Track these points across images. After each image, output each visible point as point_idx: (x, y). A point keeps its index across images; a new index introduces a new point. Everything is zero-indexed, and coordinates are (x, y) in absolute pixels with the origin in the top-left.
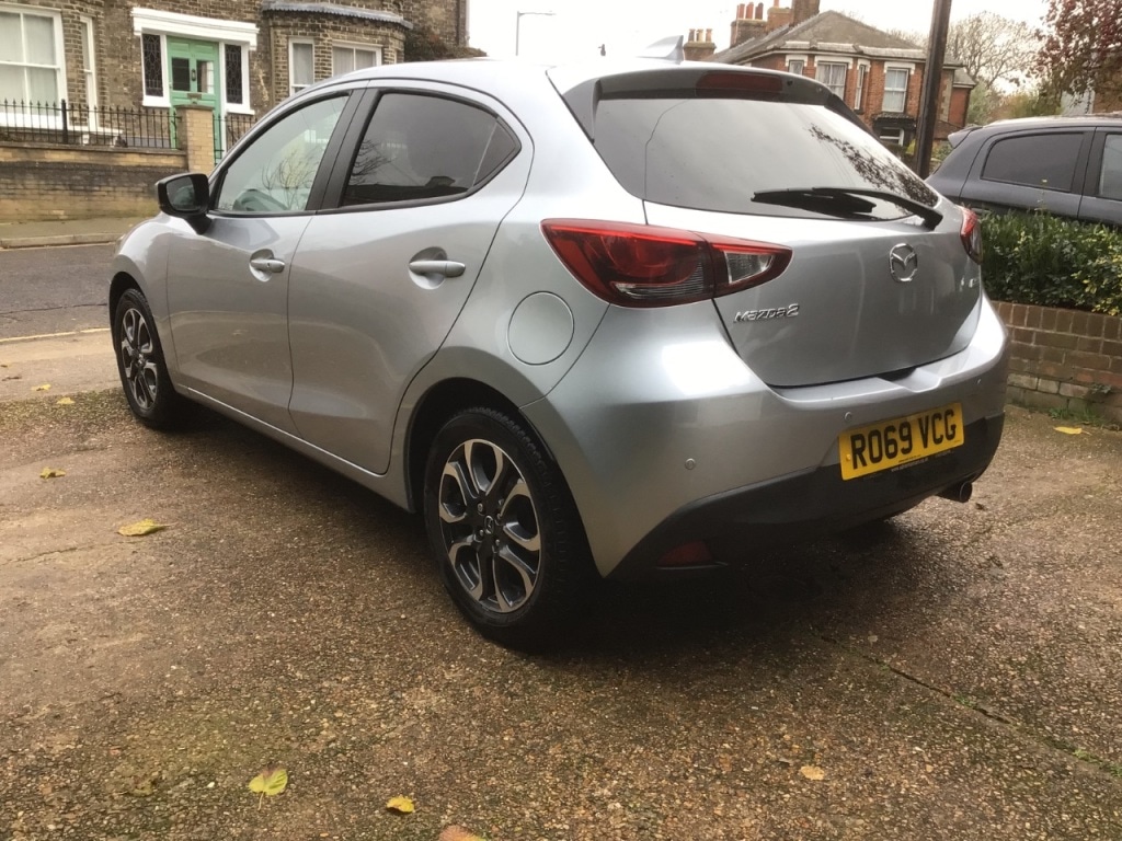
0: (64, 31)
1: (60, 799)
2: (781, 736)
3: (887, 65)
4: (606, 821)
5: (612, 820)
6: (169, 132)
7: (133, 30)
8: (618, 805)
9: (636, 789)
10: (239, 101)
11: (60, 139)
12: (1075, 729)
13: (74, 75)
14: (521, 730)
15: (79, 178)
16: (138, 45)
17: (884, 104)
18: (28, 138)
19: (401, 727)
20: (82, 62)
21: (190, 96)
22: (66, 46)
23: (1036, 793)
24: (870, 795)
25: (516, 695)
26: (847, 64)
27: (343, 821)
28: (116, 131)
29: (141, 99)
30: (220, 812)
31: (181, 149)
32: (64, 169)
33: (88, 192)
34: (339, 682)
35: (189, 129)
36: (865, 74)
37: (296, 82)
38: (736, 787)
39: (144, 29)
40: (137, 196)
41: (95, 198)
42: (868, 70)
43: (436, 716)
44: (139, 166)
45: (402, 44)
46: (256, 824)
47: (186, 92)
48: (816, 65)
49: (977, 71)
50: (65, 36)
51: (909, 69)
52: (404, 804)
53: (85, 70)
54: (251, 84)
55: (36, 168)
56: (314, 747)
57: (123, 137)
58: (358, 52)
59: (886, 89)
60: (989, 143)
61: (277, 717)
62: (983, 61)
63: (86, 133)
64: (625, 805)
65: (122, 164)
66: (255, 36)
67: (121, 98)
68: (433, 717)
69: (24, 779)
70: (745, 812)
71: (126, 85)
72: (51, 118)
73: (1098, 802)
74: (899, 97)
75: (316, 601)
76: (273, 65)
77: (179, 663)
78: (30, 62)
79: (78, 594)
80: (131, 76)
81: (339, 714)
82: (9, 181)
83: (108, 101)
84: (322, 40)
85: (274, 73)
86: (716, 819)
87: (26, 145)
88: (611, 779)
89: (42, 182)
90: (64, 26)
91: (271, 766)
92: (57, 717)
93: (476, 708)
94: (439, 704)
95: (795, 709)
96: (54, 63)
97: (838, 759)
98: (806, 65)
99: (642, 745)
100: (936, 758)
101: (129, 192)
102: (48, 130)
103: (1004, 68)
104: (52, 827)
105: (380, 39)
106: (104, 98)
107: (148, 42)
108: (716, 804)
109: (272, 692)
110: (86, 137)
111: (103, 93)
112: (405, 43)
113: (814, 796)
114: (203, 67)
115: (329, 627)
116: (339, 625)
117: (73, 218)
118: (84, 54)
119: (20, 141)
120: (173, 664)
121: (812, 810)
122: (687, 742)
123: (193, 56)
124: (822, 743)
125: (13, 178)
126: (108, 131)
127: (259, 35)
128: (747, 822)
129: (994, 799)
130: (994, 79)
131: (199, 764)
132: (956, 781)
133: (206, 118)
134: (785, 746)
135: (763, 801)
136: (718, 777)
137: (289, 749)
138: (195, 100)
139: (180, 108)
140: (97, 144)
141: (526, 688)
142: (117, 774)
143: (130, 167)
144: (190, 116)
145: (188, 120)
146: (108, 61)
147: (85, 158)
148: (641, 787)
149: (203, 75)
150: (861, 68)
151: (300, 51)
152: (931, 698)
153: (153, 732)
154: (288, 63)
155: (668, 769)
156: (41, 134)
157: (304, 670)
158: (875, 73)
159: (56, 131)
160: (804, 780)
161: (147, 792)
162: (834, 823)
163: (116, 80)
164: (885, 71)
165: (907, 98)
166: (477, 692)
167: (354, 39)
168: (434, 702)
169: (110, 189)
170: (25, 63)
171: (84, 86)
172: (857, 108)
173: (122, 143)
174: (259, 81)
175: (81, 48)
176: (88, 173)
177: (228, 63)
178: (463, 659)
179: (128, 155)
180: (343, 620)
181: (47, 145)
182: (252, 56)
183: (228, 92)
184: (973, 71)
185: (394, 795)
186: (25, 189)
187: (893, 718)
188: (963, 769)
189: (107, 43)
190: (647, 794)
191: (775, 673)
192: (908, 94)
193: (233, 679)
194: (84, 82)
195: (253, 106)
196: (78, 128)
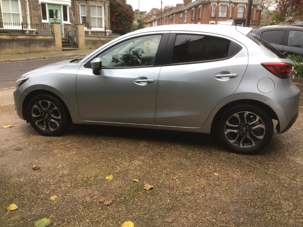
0: (21, 3)
1: (69, 181)
2: (210, 168)
3: (238, 5)
4: (176, 183)
5: (177, 182)
6: (49, 29)
7: (38, 3)
8: (178, 180)
9: (181, 177)
10: (67, 20)
11: (21, 32)
12: (270, 166)
13: (24, 15)
14: (157, 168)
15: (27, 42)
16: (40, 7)
17: (238, 15)
18: (13, 32)
19: (133, 167)
20: (26, 12)
21: (54, 20)
22: (21, 7)
23: (261, 177)
24: (227, 178)
25: (156, 161)
26: (228, 5)
27: (125, 183)
28: (36, 30)
29: (41, 21)
30: (101, 182)
31: (53, 34)
32: (23, 40)
33: (29, 46)
34: (119, 160)
35: (55, 29)
36: (233, 7)
37: (81, 15)
38: (201, 177)
39: (41, 2)
40: (42, 47)
41: (31, 48)
42: (233, 6)
43: (140, 165)
44: (42, 39)
45: (109, 4)
46: (108, 184)
47: (53, 19)
48: (219, 5)
49: (263, 5)
50: (21, 5)
51: (244, 6)
52: (137, 180)
53: (27, 14)
54: (70, 16)
55: (15, 40)
56: (117, 171)
57: (38, 31)
58: (98, 6)
59: (238, 11)
60: (261, 32)
61: (108, 166)
62: (265, 2)
63: (28, 30)
64: (179, 180)
65: (38, 38)
66: (70, 3)
67: (36, 21)
68: (139, 166)
69: (61, 178)
70: (203, 181)
71: (37, 17)
72: (19, 27)
73: (273, 178)
74: (242, 13)
75: (110, 144)
76: (75, 10)
77: (85, 157)
78: (12, 12)
79: (59, 144)
80: (38, 15)
81: (120, 165)
82: (9, 44)
83: (33, 22)
84: (88, 4)
85: (76, 13)
86: (197, 182)
87: (13, 34)
88: (176, 176)
89: (17, 44)
90: (21, 2)
91: (109, 174)
92: (63, 167)
93: (148, 164)
94: (140, 164)
95: (213, 163)
96: (18, 12)
97: (221, 172)
98: (216, 5)
99: (182, 170)
100: (241, 171)
101: (40, 46)
102: (18, 30)
103: (271, 4)
104: (69, 186)
105: (103, 3)
106: (32, 21)
107: (42, 5)
108: (197, 180)
109: (106, 162)
110: (28, 31)
111: (31, 20)
112: (110, 4)
113: (216, 178)
114: (57, 12)
115: (114, 149)
116: (116, 149)
117: (25, 53)
118: (26, 10)
119: (11, 33)
120: (84, 157)
121: (216, 180)
122: (191, 169)
123: (54, 9)
124: (218, 169)
125: (10, 43)
126: (34, 29)
127: (71, 3)
128: (203, 183)
129: (252, 178)
130: (268, 7)
131: (95, 175)
132: (245, 175)
133: (59, 26)
134: (210, 169)
135: (206, 179)
136: (197, 175)
137: (112, 172)
138: (55, 21)
139: (52, 23)
140: (31, 33)
141: (157, 160)
142: (79, 177)
143: (39, 39)
144: (55, 25)
145: (54, 26)
146: (32, 11)
147: (28, 37)
148: (182, 177)
149: (57, 14)
150: (231, 6)
151: (82, 6)
152: (241, 161)
153: (84, 169)
154: (79, 10)
155: (187, 174)
156: (16, 31)
157: (111, 158)
158: (235, 7)
159: (20, 30)
160: (214, 175)
161: (86, 179)
162: (220, 183)
163: (34, 16)
164: (238, 7)
165: (244, 14)
166: (147, 161)
167: (97, 3)
168: (139, 163)
169: (35, 45)
170: (11, 12)
171: (27, 18)
172: (230, 17)
173: (37, 33)
174: (72, 15)
175: (25, 8)
176: (29, 41)
177: (63, 11)
178: (143, 155)
179: (39, 36)
180: (117, 148)
181: (18, 34)
182: (70, 8)
183: (64, 18)
184: (262, 5)
185: (134, 179)
186: (13, 46)
187: (233, 164)
188: (246, 173)
189: (32, 6)
190: (183, 178)
191: (208, 156)
192: (244, 13)
193: (97, 159)
194: (27, 17)
195: (70, 22)
196: (26, 29)
